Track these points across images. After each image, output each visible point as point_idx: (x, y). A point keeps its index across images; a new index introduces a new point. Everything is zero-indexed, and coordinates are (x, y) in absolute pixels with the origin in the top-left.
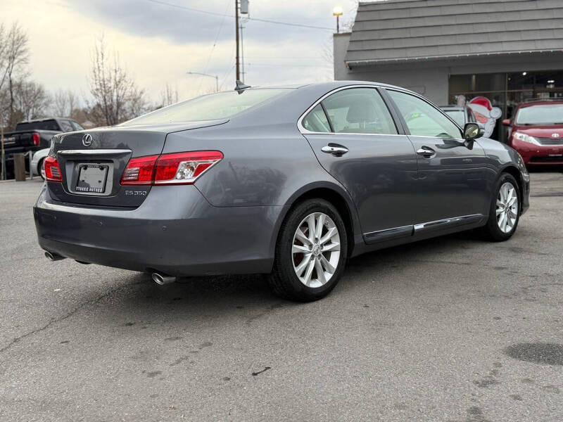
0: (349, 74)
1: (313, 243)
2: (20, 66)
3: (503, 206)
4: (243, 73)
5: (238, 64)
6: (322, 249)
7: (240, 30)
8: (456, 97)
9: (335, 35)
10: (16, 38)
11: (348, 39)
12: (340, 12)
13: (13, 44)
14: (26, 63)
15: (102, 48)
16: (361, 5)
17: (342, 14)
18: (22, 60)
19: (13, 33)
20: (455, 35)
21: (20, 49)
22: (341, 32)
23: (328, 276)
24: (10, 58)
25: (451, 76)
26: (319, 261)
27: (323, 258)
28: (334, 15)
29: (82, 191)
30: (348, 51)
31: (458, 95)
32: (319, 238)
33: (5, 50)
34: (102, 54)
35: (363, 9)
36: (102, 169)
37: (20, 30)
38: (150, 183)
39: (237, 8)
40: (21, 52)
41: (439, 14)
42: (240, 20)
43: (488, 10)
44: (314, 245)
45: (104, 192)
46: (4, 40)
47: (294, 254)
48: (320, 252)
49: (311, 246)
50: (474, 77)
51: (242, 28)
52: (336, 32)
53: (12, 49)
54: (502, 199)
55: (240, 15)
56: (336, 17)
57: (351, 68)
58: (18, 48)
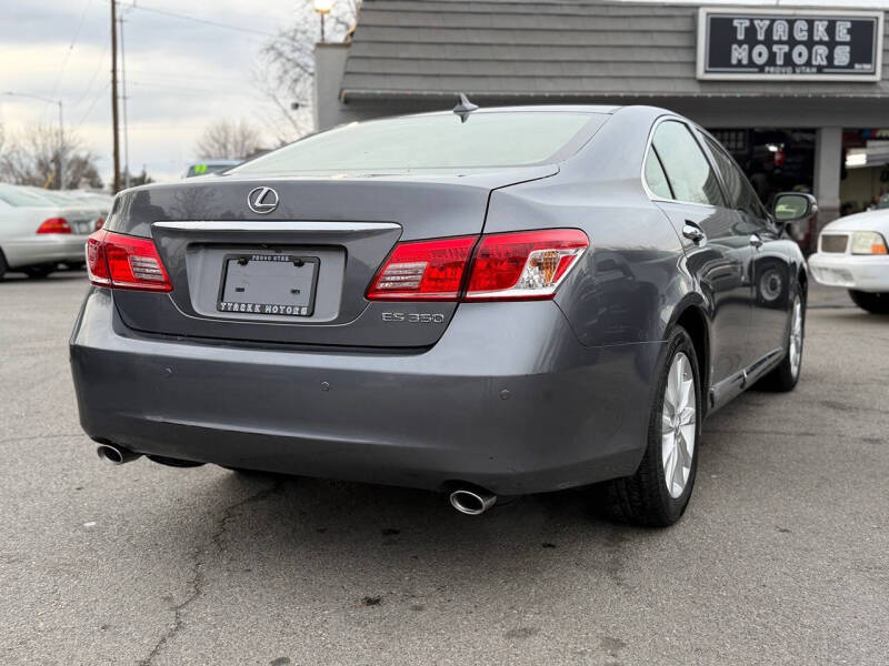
0: (343, 110)
4: (124, 98)
5: (114, 82)
7: (118, 24)
11: (343, 53)
12: (327, 8)
17: (328, 12)
22: (326, 42)
28: (317, 11)
30: (346, 73)
35: (372, 6)
36: (300, 264)
38: (453, 295)
41: (488, 26)
43: (561, 26)
44: (676, 415)
45: (311, 314)
49: (672, 416)
51: (122, 21)
52: (320, 42)
56: (318, 15)
57: (347, 101)
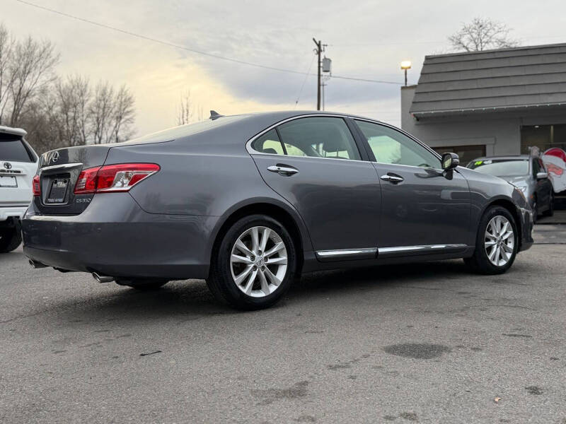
0: (416, 125)
1: (255, 255)
2: (126, 126)
3: (495, 240)
6: (267, 261)
7: (321, 87)
8: (529, 148)
9: (403, 88)
10: (123, 99)
11: (413, 91)
12: (409, 65)
13: (121, 106)
14: (132, 123)
15: (187, 106)
16: (427, 58)
17: (410, 68)
18: (128, 120)
19: (120, 95)
20: (524, 85)
21: (126, 110)
22: (408, 85)
23: (273, 288)
24: (117, 118)
25: (524, 127)
26: (262, 273)
27: (267, 269)
28: (402, 68)
29: (55, 202)
30: (413, 102)
31: (532, 146)
32: (263, 251)
33: (114, 111)
34: (188, 111)
35: (430, 62)
37: (128, 92)
38: (93, 191)
39: (319, 67)
40: (128, 112)
42: (321, 78)
44: (257, 256)
45: (64, 202)
46: (112, 102)
47: (233, 263)
48: (264, 264)
49: (253, 258)
50: (552, 127)
51: (323, 85)
52: (404, 85)
53: (120, 109)
54: (494, 232)
55: (322, 73)
56: (404, 70)
57: (418, 120)
58: (124, 109)
